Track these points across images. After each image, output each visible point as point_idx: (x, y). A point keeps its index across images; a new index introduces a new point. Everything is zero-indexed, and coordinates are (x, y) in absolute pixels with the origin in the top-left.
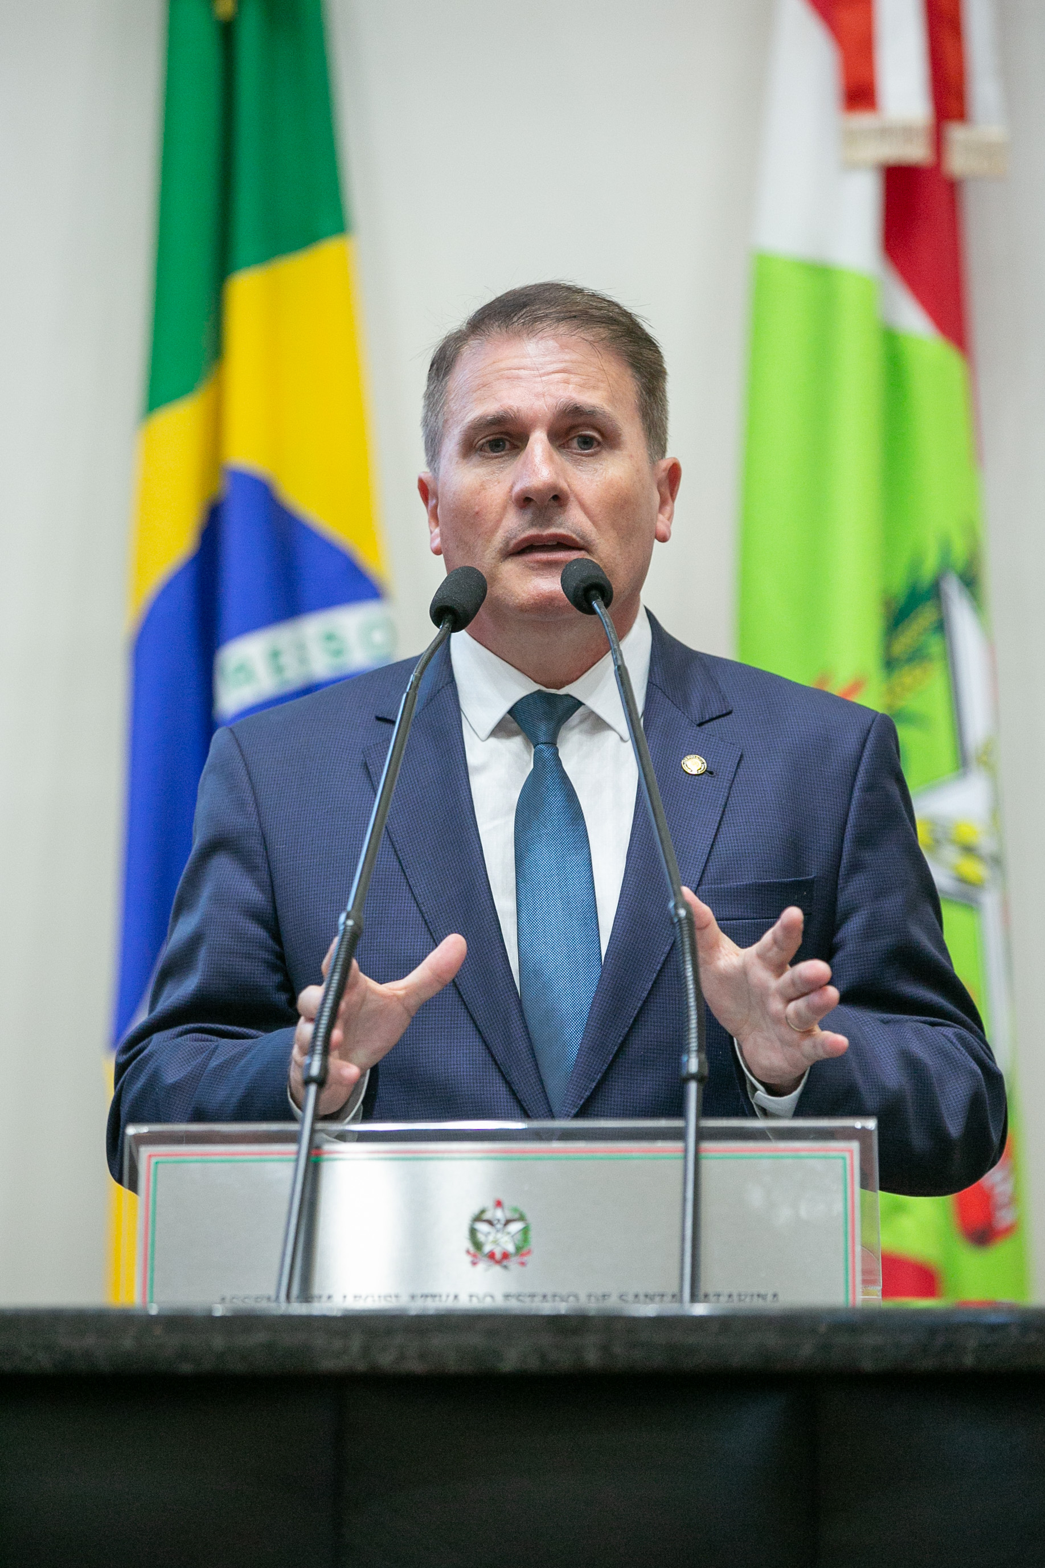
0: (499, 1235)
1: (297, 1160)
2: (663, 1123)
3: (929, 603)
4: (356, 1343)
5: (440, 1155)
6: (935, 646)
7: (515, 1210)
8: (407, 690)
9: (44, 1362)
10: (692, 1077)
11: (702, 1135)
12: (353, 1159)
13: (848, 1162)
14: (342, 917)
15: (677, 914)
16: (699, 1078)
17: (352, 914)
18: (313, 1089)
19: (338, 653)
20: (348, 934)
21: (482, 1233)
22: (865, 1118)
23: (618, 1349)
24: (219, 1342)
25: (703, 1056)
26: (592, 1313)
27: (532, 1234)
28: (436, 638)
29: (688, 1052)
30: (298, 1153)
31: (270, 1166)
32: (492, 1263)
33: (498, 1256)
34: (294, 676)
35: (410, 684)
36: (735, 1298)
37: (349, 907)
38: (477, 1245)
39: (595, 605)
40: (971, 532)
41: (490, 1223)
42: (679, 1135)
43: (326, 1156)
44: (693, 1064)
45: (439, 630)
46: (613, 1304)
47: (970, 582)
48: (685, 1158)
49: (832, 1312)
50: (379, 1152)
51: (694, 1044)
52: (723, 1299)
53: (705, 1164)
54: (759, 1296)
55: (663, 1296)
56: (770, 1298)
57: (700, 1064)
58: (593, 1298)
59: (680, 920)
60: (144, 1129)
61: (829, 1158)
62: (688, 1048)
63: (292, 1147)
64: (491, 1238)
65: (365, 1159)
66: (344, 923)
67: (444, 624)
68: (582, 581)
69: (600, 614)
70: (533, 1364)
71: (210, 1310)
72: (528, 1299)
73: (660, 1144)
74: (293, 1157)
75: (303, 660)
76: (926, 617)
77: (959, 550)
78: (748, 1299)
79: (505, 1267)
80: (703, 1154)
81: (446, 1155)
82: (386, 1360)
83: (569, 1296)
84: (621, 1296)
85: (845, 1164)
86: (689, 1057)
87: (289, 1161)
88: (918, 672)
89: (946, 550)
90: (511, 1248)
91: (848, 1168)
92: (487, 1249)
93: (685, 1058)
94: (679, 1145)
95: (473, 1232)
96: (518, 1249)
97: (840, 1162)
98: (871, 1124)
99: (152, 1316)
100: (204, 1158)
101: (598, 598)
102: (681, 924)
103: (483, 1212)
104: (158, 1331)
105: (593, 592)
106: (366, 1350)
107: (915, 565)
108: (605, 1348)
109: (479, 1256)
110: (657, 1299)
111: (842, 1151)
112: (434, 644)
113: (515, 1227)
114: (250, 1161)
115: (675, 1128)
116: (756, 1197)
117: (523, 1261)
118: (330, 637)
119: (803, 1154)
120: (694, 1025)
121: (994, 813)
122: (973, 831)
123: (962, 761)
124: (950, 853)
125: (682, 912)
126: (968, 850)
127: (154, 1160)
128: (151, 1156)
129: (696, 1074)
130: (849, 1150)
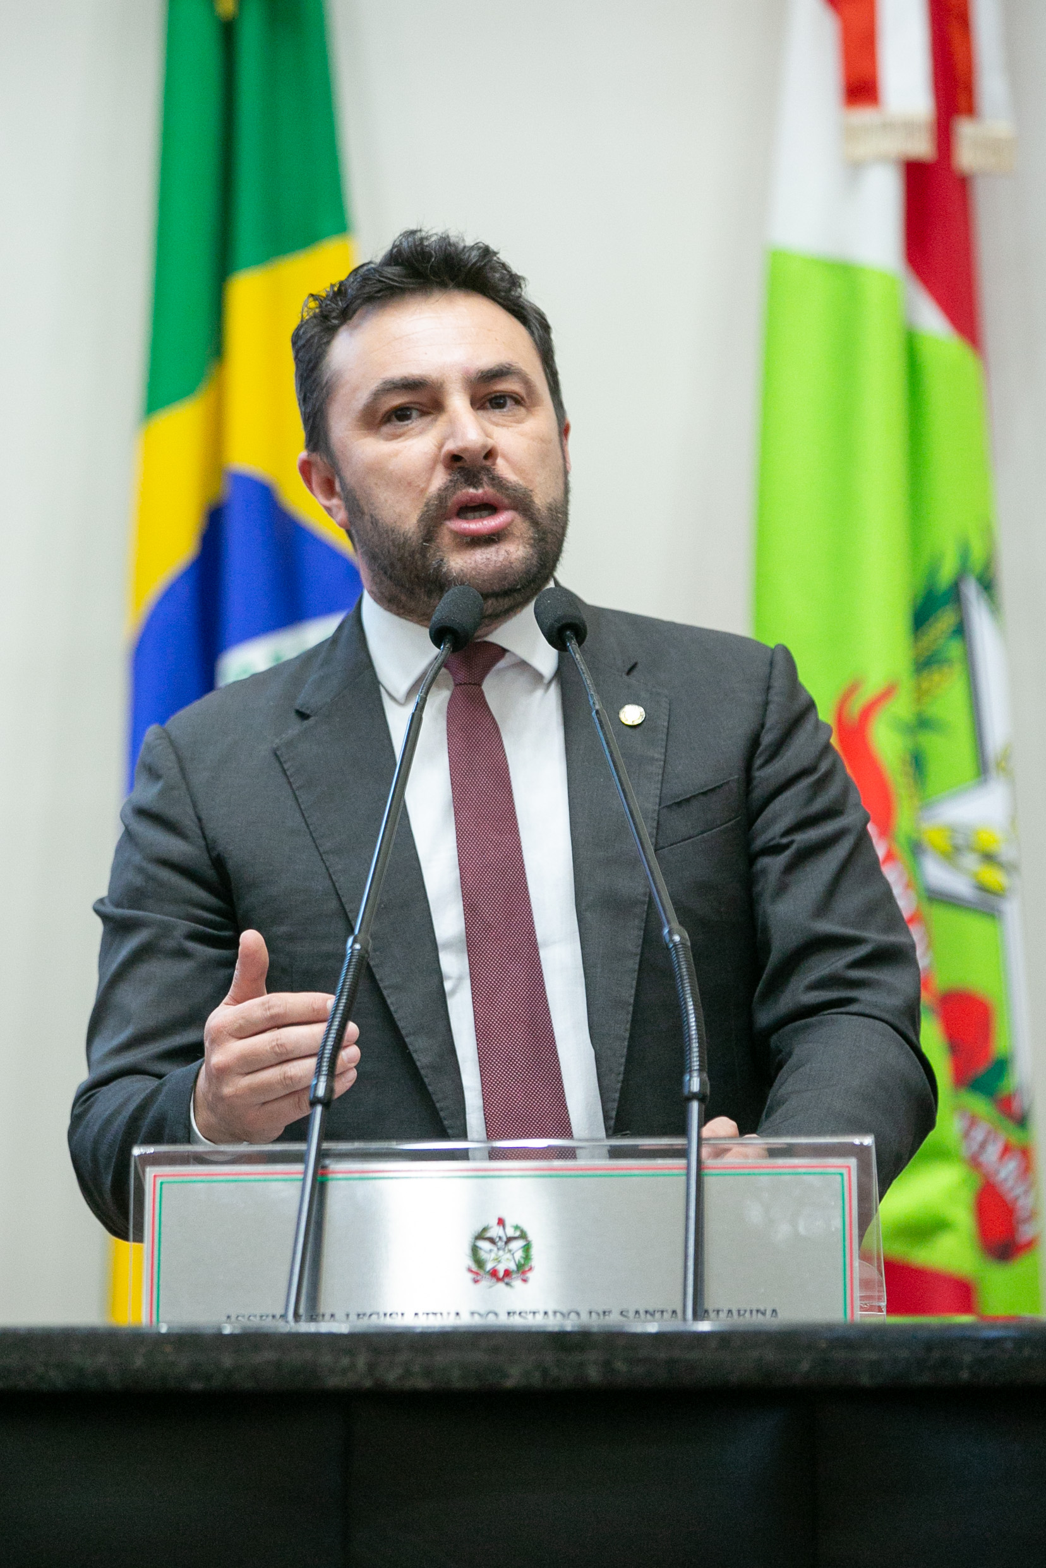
0: (501, 1253)
1: (304, 1180)
3: (948, 607)
4: (361, 1362)
6: (954, 649)
7: (517, 1228)
9: (57, 1380)
10: (694, 1096)
13: (846, 1177)
15: (672, 940)
16: (701, 1097)
17: (360, 938)
18: (319, 1109)
20: (355, 957)
21: (486, 1252)
23: (620, 1366)
24: (227, 1361)
26: (595, 1330)
27: (534, 1252)
30: (305, 1173)
31: (275, 1186)
32: (494, 1280)
33: (501, 1274)
36: (735, 1313)
38: (479, 1263)
40: (988, 533)
41: (492, 1240)
42: (681, 1152)
43: (330, 1176)
44: (695, 1083)
46: (614, 1320)
47: (988, 585)
48: (688, 1175)
49: (830, 1327)
51: (696, 1065)
52: (723, 1315)
53: (707, 1181)
54: (758, 1311)
55: (662, 1312)
56: (769, 1313)
57: (702, 1083)
58: (593, 1314)
59: (675, 945)
61: (827, 1174)
62: (690, 1067)
63: (300, 1167)
64: (493, 1255)
67: (445, 645)
70: (536, 1380)
71: (220, 1329)
72: (530, 1316)
73: (660, 1161)
74: (301, 1177)
76: (945, 621)
77: (977, 554)
78: (747, 1315)
79: (507, 1284)
80: (705, 1171)
82: (391, 1377)
83: (569, 1314)
84: (622, 1312)
85: (843, 1180)
86: (691, 1077)
87: (295, 1180)
88: (936, 676)
90: (512, 1266)
91: (846, 1183)
92: (489, 1266)
94: (682, 1162)
95: (475, 1250)
96: (520, 1267)
97: (839, 1178)
98: (868, 1141)
99: (162, 1334)
100: (209, 1178)
101: (572, 638)
102: (676, 949)
103: (485, 1230)
104: (168, 1349)
105: (568, 633)
106: (371, 1367)
107: (933, 572)
108: (607, 1364)
109: (481, 1272)
110: (658, 1315)
111: (841, 1166)
113: (516, 1245)
114: (253, 1181)
115: (677, 1146)
116: (755, 1214)
117: (524, 1278)
119: (800, 1170)
120: (695, 1045)
121: (1013, 820)
122: (993, 838)
123: (983, 768)
124: (970, 861)
125: (677, 938)
126: (989, 858)
127: (159, 1181)
128: (156, 1176)
129: (699, 1091)
130: (849, 1168)
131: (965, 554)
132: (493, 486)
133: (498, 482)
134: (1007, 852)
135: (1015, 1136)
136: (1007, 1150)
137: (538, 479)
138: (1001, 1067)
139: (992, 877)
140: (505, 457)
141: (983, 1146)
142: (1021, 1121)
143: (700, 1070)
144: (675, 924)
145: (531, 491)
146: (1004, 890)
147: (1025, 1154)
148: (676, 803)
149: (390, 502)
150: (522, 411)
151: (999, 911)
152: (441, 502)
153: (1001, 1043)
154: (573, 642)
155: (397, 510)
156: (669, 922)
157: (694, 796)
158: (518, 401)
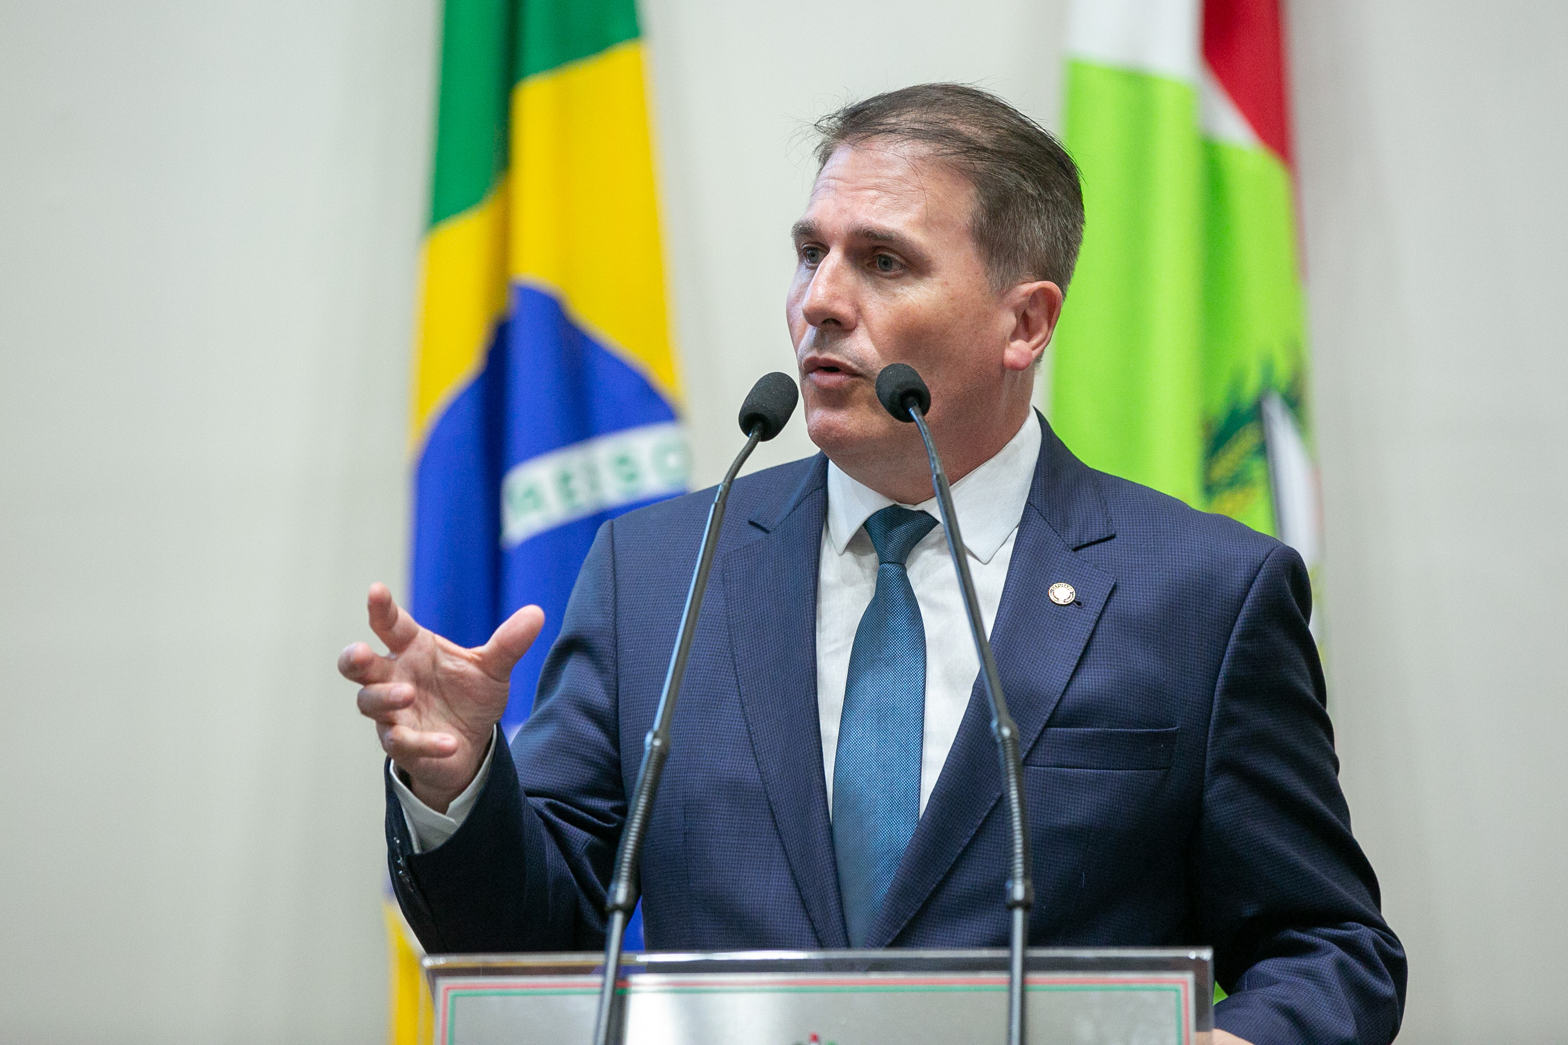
1: (602, 993)
2: (985, 953)
3: (1251, 425)
6: (1257, 470)
8: (716, 500)
10: (1018, 905)
11: (1028, 966)
13: (1182, 995)
14: (649, 737)
15: (1000, 734)
16: (1025, 905)
17: (659, 734)
18: (618, 918)
19: (632, 477)
20: (656, 755)
22: (1200, 949)
28: (745, 447)
29: (1013, 878)
30: (603, 985)
31: (573, 998)
34: (585, 502)
35: (718, 494)
37: (656, 725)
39: (912, 413)
42: (1004, 965)
43: (633, 988)
44: (1018, 891)
45: (748, 439)
47: (1291, 405)
48: (1011, 991)
51: (1019, 868)
53: (1031, 996)
57: (1026, 890)
59: (1004, 740)
60: (440, 961)
61: (1161, 990)
62: (1014, 874)
63: (597, 979)
66: (652, 744)
67: (754, 432)
68: (898, 387)
69: (918, 421)
73: (984, 976)
74: (598, 989)
75: (594, 485)
76: (1247, 440)
77: (1282, 370)
80: (1029, 986)
85: (1179, 997)
86: (1014, 884)
87: (593, 993)
88: (1239, 497)
89: (1268, 370)
91: (1183, 1001)
93: (1009, 885)
94: (1002, 976)
97: (1175, 994)
98: (1207, 954)
101: (915, 405)
102: (1004, 744)
105: (910, 399)
107: (1236, 385)
111: (1176, 982)
112: (743, 453)
114: (553, 994)
115: (1000, 959)
116: (1084, 1030)
118: (623, 461)
119: (1134, 986)
120: (1018, 849)
125: (1006, 732)
127: (451, 993)
128: (448, 989)
129: (1023, 900)
130: (1183, 983)
143: (1025, 876)
144: (1005, 717)
154: (916, 410)
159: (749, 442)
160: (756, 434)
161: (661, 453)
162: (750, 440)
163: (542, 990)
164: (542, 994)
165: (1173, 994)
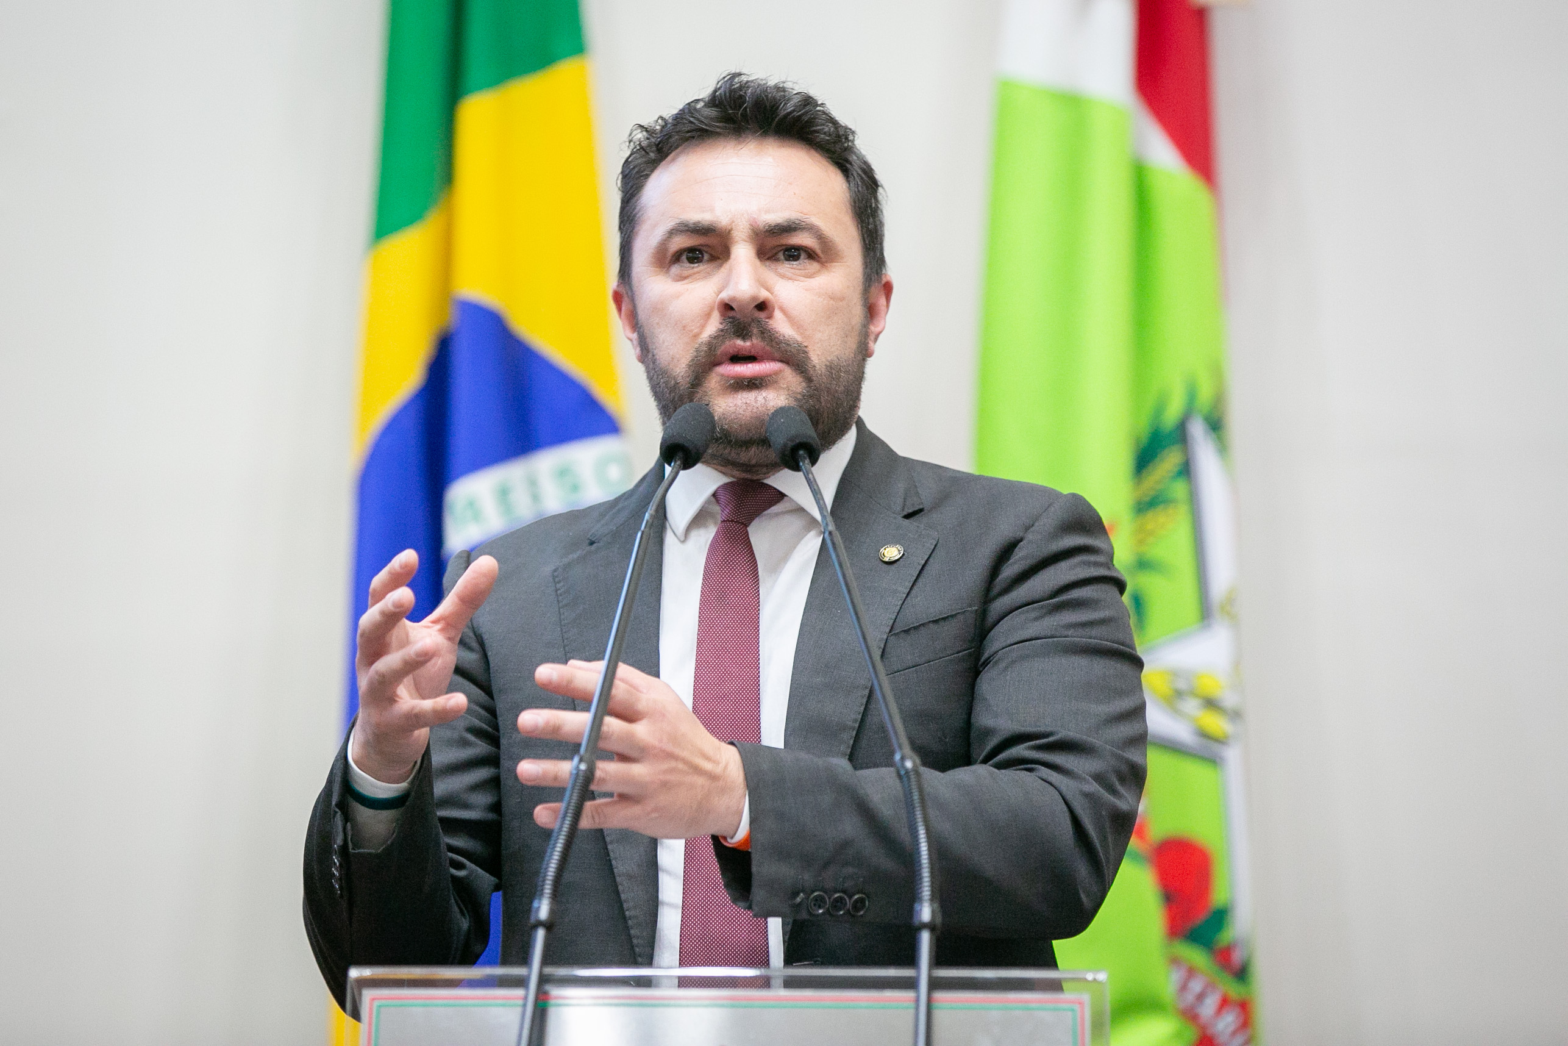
1: (524, 1006)
3: (1175, 445)
5: (666, 1002)
6: (1179, 491)
10: (924, 926)
11: (935, 985)
12: (578, 1005)
15: (903, 766)
16: (931, 927)
17: (585, 758)
18: (541, 932)
19: (575, 488)
20: (581, 778)
22: (1098, 970)
25: (936, 905)
29: (920, 900)
30: (526, 998)
31: (495, 1011)
34: (525, 512)
40: (1217, 373)
42: (910, 984)
43: (552, 1002)
44: (926, 912)
47: (1216, 425)
48: (917, 1008)
50: (604, 998)
51: (926, 891)
53: (937, 1015)
57: (933, 912)
59: (907, 771)
60: (366, 972)
61: (1058, 1010)
63: (519, 992)
65: (589, 1005)
67: (675, 462)
73: (888, 994)
74: (521, 1002)
75: (536, 497)
76: (1170, 461)
77: (1205, 394)
80: (935, 1005)
81: (672, 1002)
85: (1073, 1017)
87: (515, 1005)
88: (1163, 518)
89: (1192, 393)
91: (1079, 1021)
94: (910, 994)
98: (1103, 976)
100: (428, 1002)
101: (805, 458)
102: (907, 775)
105: (801, 452)
111: (1073, 1002)
114: (474, 1006)
115: (905, 977)
118: (565, 472)
119: (1033, 1005)
120: (926, 874)
121: (1237, 664)
122: (1216, 684)
123: (1206, 612)
124: (1191, 706)
125: (909, 763)
126: (1211, 704)
127: (376, 1003)
128: (373, 999)
129: (929, 923)
130: (1080, 1003)
131: (1192, 395)
132: (763, 338)
133: (768, 335)
134: (1230, 700)
135: (1234, 990)
136: (1225, 1003)
137: (818, 335)
138: (1221, 916)
139: (1215, 723)
140: (783, 310)
141: (1201, 997)
142: (1241, 973)
143: (932, 900)
144: (907, 750)
145: (806, 347)
146: (1227, 737)
147: (1244, 1007)
148: (904, 631)
149: (666, 344)
150: (814, 266)
151: (1222, 758)
152: (710, 349)
153: (1219, 895)
154: (806, 462)
155: (671, 353)
156: (900, 747)
157: (923, 625)
158: (811, 255)
159: (671, 471)
160: (677, 463)
161: (601, 466)
162: (673, 469)
163: (464, 1002)
164: (463, 1006)
165: (1070, 1013)
